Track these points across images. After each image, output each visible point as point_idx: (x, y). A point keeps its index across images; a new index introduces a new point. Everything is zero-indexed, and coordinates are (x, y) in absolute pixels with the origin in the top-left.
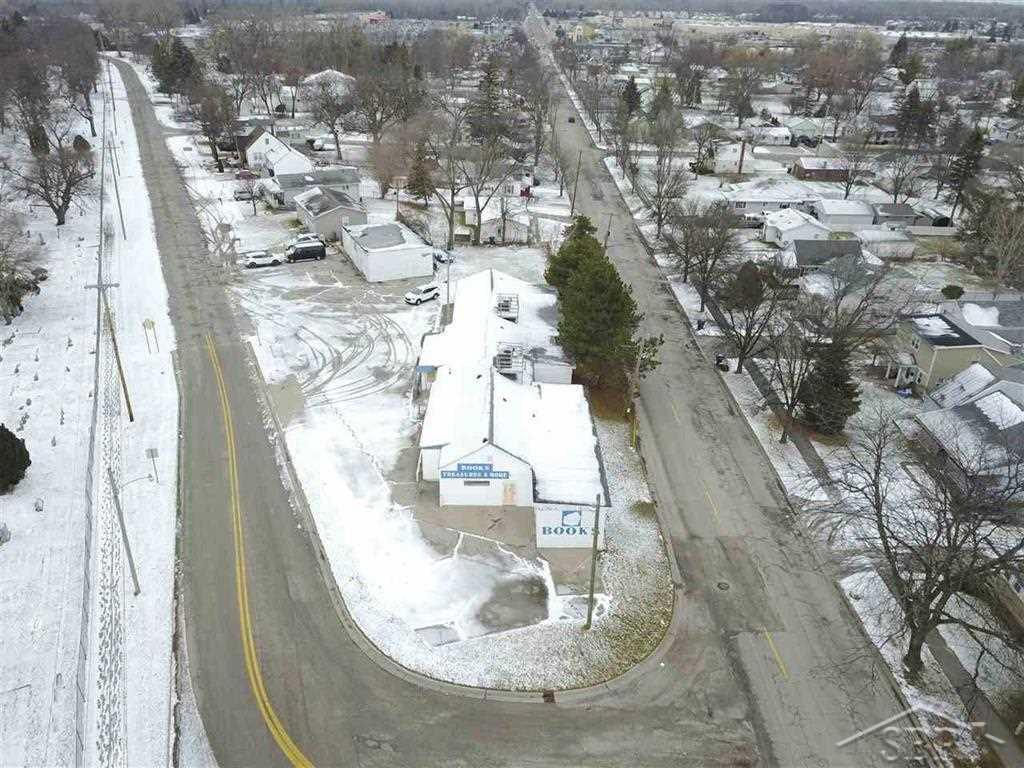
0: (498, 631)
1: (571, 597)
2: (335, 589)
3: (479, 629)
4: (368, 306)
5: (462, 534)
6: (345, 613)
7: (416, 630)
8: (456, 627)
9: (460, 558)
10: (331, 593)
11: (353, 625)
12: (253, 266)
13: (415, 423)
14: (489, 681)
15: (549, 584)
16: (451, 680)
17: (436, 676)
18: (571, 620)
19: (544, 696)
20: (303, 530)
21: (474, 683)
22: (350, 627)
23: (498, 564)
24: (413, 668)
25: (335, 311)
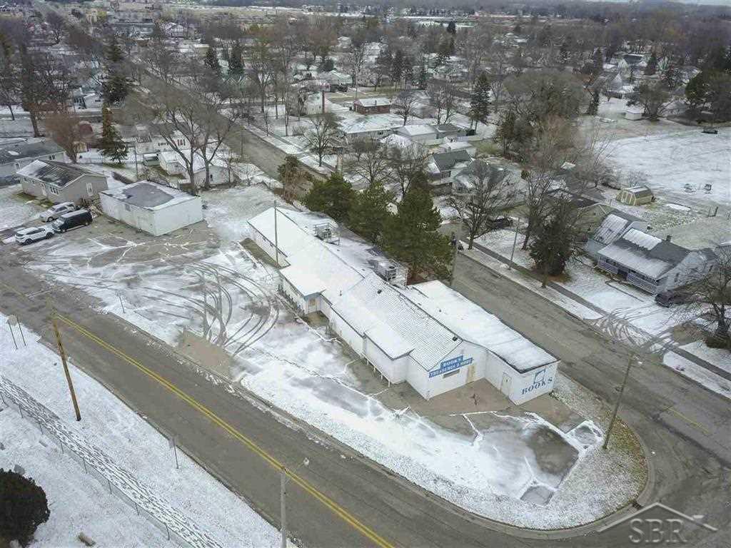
0: (565, 475)
1: (573, 431)
2: (429, 494)
3: (556, 479)
4: (179, 256)
5: (464, 415)
6: (458, 509)
7: (521, 499)
8: (540, 484)
9: (484, 433)
10: (429, 499)
11: (474, 517)
12: (29, 242)
13: (332, 342)
14: (598, 512)
15: (552, 427)
16: (578, 524)
17: (568, 526)
18: (591, 447)
19: (633, 506)
20: (348, 458)
21: (591, 519)
22: (473, 518)
23: (509, 428)
24: (549, 527)
25: (156, 266)
